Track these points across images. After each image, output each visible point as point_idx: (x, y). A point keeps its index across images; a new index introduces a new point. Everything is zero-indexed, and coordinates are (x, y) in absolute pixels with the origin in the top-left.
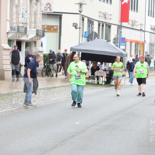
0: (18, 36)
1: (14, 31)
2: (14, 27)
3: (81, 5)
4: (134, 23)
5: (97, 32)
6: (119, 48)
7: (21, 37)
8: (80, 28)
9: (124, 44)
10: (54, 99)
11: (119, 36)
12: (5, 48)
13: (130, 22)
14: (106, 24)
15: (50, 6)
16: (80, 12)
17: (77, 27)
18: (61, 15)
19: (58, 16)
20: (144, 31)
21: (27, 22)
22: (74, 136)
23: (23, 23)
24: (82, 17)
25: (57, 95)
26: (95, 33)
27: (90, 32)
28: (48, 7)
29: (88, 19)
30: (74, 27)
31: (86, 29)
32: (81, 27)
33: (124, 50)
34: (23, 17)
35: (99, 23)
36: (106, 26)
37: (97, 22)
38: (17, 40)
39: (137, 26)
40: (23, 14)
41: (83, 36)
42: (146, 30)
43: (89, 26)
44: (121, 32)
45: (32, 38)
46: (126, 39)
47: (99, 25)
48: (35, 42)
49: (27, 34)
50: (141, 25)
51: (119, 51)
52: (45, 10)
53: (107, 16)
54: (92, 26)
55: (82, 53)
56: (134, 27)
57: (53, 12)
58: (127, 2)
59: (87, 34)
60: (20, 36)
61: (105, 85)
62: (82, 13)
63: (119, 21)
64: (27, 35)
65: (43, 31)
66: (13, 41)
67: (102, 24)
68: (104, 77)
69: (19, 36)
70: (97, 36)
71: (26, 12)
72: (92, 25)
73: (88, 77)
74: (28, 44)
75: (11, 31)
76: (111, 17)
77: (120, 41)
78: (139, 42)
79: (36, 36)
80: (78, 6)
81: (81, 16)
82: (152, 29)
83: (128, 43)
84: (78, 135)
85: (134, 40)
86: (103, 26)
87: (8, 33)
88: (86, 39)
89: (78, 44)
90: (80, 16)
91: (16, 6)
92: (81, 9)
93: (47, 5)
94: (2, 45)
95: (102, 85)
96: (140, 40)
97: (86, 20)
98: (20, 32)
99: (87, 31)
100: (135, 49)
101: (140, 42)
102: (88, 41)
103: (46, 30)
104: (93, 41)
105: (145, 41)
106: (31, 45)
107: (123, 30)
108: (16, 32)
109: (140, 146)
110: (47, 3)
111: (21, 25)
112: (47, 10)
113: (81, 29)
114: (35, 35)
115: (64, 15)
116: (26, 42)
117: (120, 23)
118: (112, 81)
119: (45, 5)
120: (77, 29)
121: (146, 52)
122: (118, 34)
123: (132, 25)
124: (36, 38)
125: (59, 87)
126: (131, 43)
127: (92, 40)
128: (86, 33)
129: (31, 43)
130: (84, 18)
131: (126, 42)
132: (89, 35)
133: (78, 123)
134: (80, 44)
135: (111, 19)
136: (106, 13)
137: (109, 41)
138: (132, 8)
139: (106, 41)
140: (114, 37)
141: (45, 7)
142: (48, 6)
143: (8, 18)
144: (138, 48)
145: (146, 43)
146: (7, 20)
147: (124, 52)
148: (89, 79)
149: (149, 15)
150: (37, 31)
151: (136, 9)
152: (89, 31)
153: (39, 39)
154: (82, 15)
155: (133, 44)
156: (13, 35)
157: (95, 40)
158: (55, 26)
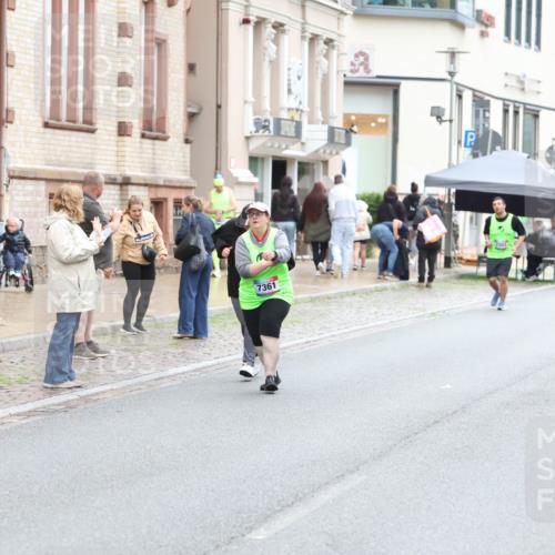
0: (276, 145)
1: (267, 133)
2: (266, 121)
3: (453, 54)
5: (500, 132)
7: (287, 148)
8: (451, 121)
10: (382, 322)
12: (241, 180)
14: (525, 109)
15: (367, 59)
16: (452, 74)
17: (444, 118)
18: (398, 85)
19: (390, 87)
21: (301, 107)
23: (289, 110)
24: (458, 90)
25: (389, 309)
26: (495, 134)
27: (481, 132)
28: (361, 64)
29: (474, 96)
30: (435, 118)
31: (468, 124)
32: (455, 117)
34: (289, 91)
35: (504, 105)
36: (524, 113)
37: (501, 103)
38: (273, 157)
40: (289, 85)
41: (459, 142)
43: (477, 115)
45: (317, 151)
47: (506, 111)
48: (326, 163)
49: (303, 140)
52: (352, 71)
53: (527, 87)
54: (484, 115)
55: (457, 191)
57: (375, 75)
59: (472, 137)
60: (284, 146)
61: (523, 280)
62: (457, 79)
64: (303, 144)
65: (347, 132)
66: (263, 159)
67: (515, 107)
68: (520, 260)
69: (279, 147)
70: (499, 141)
71: (299, 78)
72: (484, 111)
73: (476, 258)
74: (304, 168)
75: (257, 131)
76: (540, 88)
79: (326, 145)
80: (446, 57)
81: (455, 87)
84: (448, 421)
86: (516, 113)
87: (247, 138)
88: (469, 151)
89: (446, 167)
90: (452, 87)
91: (271, 62)
92: (454, 68)
93: (357, 56)
94: (232, 171)
95: (515, 280)
97: (468, 96)
98: (283, 133)
99: (470, 128)
102: (475, 156)
103: (355, 128)
104: (489, 157)
106: (314, 170)
108: (272, 133)
110: (357, 51)
111: (284, 115)
112: (357, 71)
113: (455, 123)
114: (326, 142)
115: (405, 87)
116: (300, 163)
118: (544, 267)
119: (352, 58)
120: (443, 124)
124: (328, 151)
125: (393, 289)
127: (484, 154)
128: (470, 134)
129: (313, 164)
130: (461, 91)
132: (476, 141)
133: (448, 386)
134: (450, 165)
135: (539, 93)
136: (524, 76)
137: (533, 154)
139: (526, 155)
140: (550, 143)
141: (352, 64)
142: (362, 59)
143: (251, 98)
146: (246, 102)
148: (478, 265)
150: (332, 131)
152: (478, 130)
153: (337, 153)
154: (457, 84)
156: (264, 145)
157: (494, 153)
158: (380, 116)
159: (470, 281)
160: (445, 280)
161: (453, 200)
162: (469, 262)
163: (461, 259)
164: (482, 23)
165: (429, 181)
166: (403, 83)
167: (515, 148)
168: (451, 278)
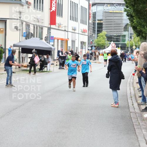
3: (20, 13)
4: (60, 25)
5: (33, 33)
6: (49, 44)
8: (20, 30)
9: (53, 41)
10: (2, 82)
11: (49, 35)
13: (57, 25)
14: (39, 27)
16: (20, 18)
17: (18, 29)
18: (6, 21)
19: (4, 21)
20: (68, 31)
22: (16, 108)
25: (4, 79)
26: (31, 33)
27: (28, 33)
29: (26, 23)
30: (16, 29)
31: (24, 31)
32: (21, 28)
33: (53, 45)
39: (62, 27)
41: (22, 35)
42: (69, 31)
44: (50, 32)
46: (54, 37)
47: (34, 27)
50: (65, 27)
51: (49, 46)
55: (22, 48)
56: (60, 29)
58: (54, 10)
59: (25, 34)
61: (39, 71)
63: (49, 24)
67: (36, 26)
68: (38, 66)
70: (33, 35)
73: (27, 66)
77: (50, 38)
78: (63, 39)
82: (73, 29)
83: (56, 40)
84: (19, 108)
85: (60, 38)
86: (37, 28)
88: (25, 38)
95: (37, 71)
96: (64, 38)
100: (61, 45)
101: (65, 39)
102: (26, 39)
105: (68, 38)
107: (52, 31)
109: (64, 114)
115: (8, 21)
117: (50, 26)
118: (45, 68)
120: (18, 31)
121: (69, 47)
122: (48, 34)
123: (59, 27)
126: (58, 40)
127: (29, 38)
130: (23, 22)
131: (54, 39)
132: (27, 35)
134: (20, 41)
137: (42, 39)
138: (58, 15)
139: (40, 39)
140: (46, 36)
144: (63, 43)
145: (69, 40)
147: (52, 47)
148: (27, 67)
149: (70, 19)
151: (61, 15)
152: (27, 32)
154: (21, 20)
155: (60, 41)
157: (31, 38)
158: (1, 29)
159: (25, 72)
160: (19, 71)
161: (21, 51)
162: (25, 67)
163: (23, 66)
164: (28, 5)
165: (14, 46)
166: (8, 20)
167: (37, 37)
168: (20, 71)
